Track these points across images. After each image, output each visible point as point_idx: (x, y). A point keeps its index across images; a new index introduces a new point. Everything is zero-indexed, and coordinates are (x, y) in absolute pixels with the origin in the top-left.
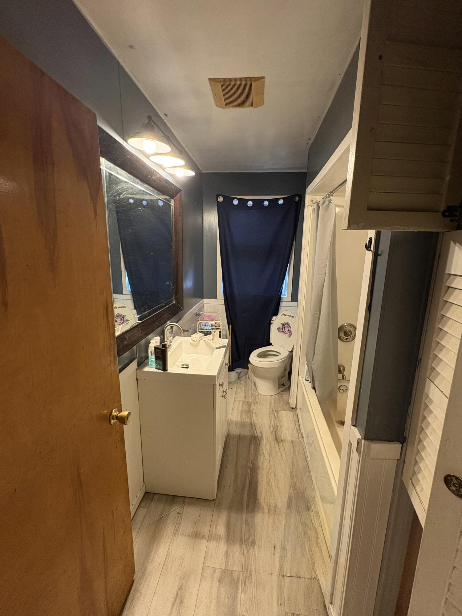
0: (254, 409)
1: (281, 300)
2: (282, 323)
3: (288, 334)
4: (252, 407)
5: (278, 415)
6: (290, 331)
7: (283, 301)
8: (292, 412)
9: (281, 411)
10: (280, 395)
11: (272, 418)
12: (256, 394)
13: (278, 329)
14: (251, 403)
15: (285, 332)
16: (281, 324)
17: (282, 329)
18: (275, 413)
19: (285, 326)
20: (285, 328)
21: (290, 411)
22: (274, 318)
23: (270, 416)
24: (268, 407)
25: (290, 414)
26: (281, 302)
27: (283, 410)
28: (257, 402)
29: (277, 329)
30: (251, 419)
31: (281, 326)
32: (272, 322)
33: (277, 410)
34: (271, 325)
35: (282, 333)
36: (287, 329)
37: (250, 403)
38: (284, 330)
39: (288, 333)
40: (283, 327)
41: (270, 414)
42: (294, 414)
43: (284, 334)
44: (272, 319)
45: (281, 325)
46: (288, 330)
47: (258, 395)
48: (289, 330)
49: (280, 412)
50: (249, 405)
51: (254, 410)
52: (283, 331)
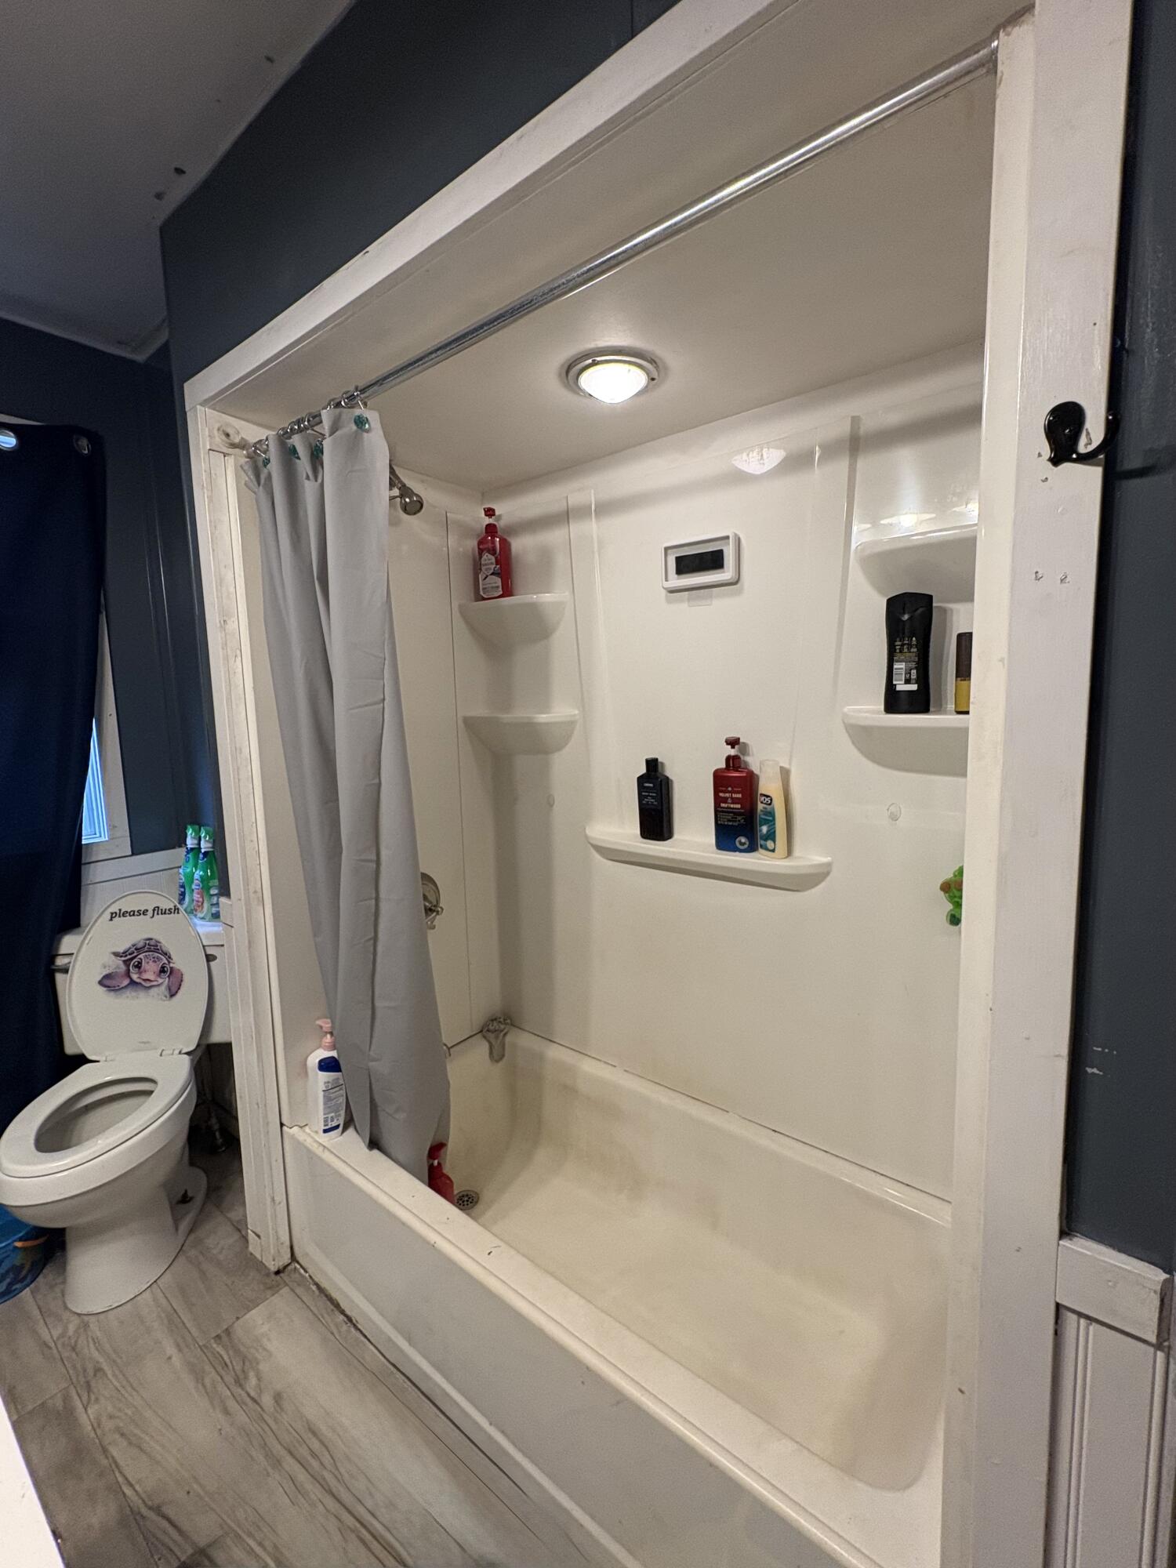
0: (104, 1419)
1: (83, 861)
2: (121, 950)
3: (163, 988)
4: (83, 1419)
5: (237, 1352)
6: (171, 968)
7: (94, 859)
8: (285, 1291)
9: (238, 1318)
10: (193, 1253)
11: (221, 1388)
12: (71, 1328)
13: (107, 982)
14: (66, 1399)
15: (148, 984)
16: (116, 954)
17: (128, 971)
18: (219, 1349)
19: (141, 956)
20: (138, 966)
21: (274, 1289)
22: (69, 943)
23: (204, 1385)
24: (171, 1350)
25: (281, 1301)
26: (83, 867)
27: (249, 1310)
28: (98, 1370)
29: (101, 983)
30: (115, 1490)
31: (118, 965)
32: (60, 962)
33: (219, 1332)
34: (59, 977)
35: (128, 993)
36: (150, 970)
37: (59, 1403)
38: (135, 977)
39: (160, 981)
40: (128, 966)
41: (199, 1377)
42: (299, 1291)
43: (142, 994)
44: (57, 948)
45: (119, 962)
46: (156, 967)
47: (86, 1326)
48: (163, 970)
49: (239, 1330)
50: (66, 1416)
51: (108, 1425)
52: (133, 983)
